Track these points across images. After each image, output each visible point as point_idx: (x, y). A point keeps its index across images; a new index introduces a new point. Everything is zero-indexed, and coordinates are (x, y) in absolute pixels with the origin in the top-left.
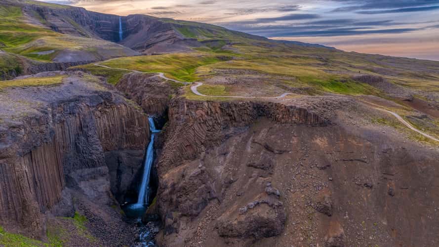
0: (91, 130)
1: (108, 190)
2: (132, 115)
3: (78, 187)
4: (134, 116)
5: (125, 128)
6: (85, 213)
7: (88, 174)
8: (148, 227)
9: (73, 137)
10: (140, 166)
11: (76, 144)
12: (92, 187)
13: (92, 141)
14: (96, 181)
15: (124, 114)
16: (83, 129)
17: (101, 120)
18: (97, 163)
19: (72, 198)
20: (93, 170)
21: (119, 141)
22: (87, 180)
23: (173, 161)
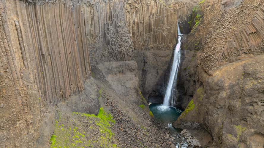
0: (120, 20)
1: (137, 86)
2: (161, 13)
3: (105, 80)
4: (163, 14)
5: (153, 26)
6: (112, 110)
7: (116, 67)
8: (183, 136)
9: (102, 26)
10: (165, 67)
11: (105, 34)
12: (119, 81)
13: (122, 32)
14: (124, 76)
15: (153, 11)
16: (113, 18)
17: (131, 16)
18: (126, 55)
19: (98, 91)
20: (121, 63)
21: (146, 41)
22: (116, 74)
23: (226, 54)
